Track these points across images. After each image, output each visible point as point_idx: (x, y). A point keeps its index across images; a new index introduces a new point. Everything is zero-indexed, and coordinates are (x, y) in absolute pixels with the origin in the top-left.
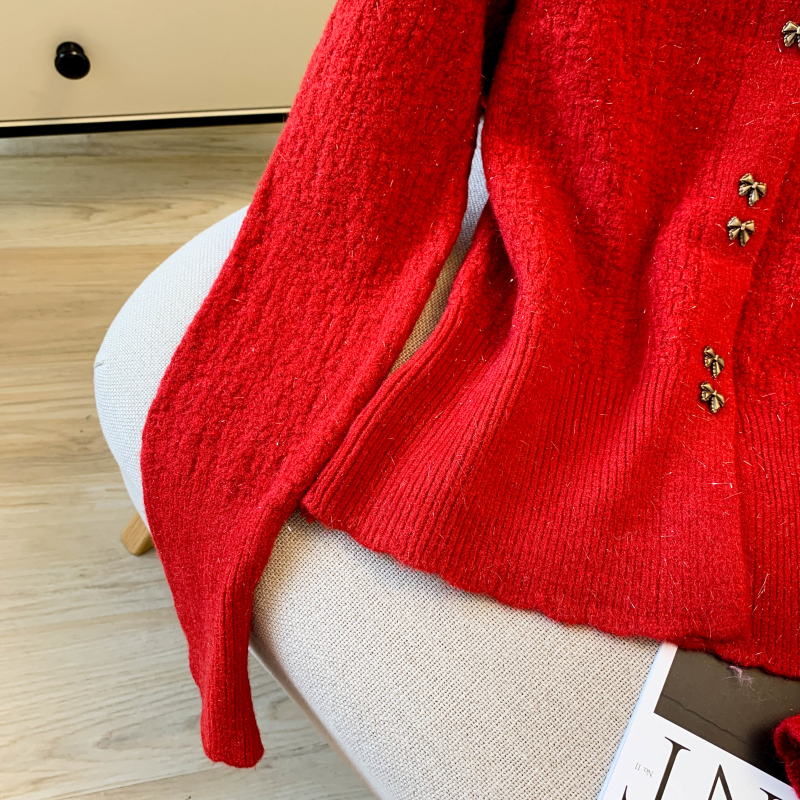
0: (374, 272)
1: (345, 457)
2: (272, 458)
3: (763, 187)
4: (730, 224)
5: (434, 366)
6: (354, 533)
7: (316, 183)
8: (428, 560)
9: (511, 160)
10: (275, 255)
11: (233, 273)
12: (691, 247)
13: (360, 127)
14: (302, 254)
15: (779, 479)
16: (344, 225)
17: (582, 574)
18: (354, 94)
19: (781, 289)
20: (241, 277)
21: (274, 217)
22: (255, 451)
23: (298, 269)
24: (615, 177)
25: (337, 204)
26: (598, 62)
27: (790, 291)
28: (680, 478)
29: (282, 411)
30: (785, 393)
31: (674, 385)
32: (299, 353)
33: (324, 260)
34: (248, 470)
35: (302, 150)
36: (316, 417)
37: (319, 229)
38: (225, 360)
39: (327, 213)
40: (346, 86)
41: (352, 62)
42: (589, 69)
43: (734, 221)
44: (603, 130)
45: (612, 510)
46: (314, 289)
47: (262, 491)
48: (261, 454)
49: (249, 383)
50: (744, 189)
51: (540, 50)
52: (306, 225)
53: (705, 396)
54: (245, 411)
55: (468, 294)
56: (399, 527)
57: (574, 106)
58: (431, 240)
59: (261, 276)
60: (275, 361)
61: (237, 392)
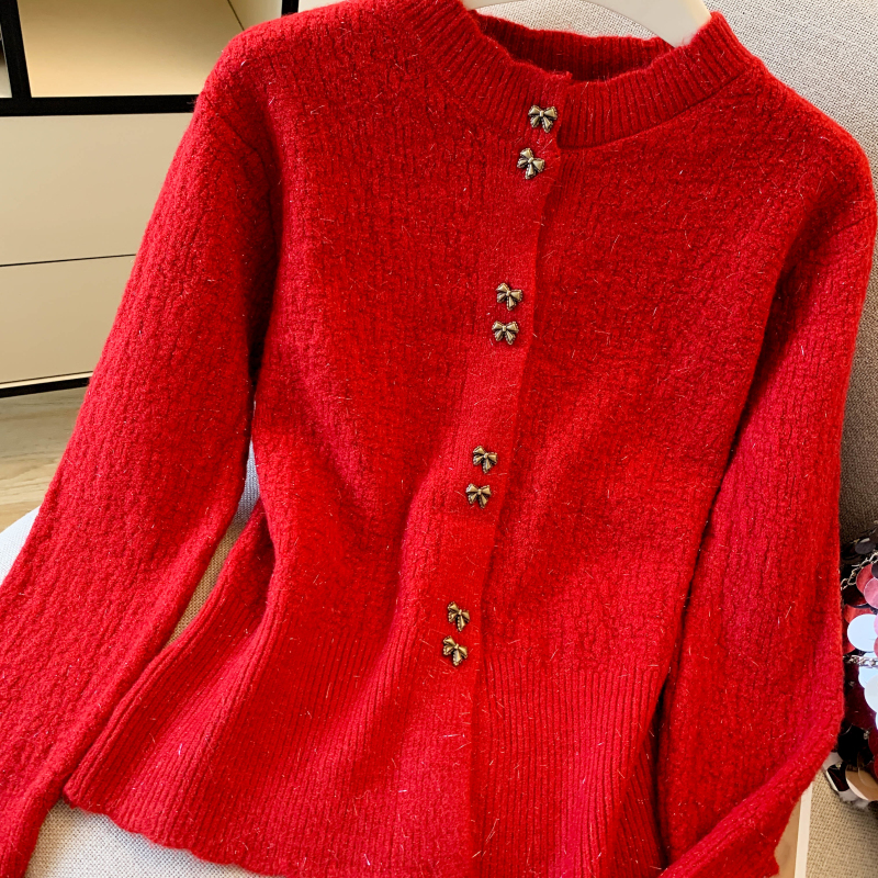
0: (151, 557)
1: (105, 743)
2: (41, 747)
3: (494, 456)
4: (468, 490)
5: (197, 644)
6: (112, 816)
7: (96, 483)
8: (176, 838)
9: (275, 448)
10: (62, 548)
11: (22, 567)
12: (434, 514)
13: (132, 433)
14: (86, 546)
15: (516, 724)
16: (122, 518)
17: (322, 836)
18: (126, 406)
19: (522, 542)
20: (29, 573)
21: (62, 514)
22: (26, 741)
23: (82, 560)
24: (364, 458)
25: (115, 499)
26: (335, 366)
27: (530, 544)
28: (418, 733)
29: (55, 698)
30: (530, 639)
31: (414, 644)
32: (76, 640)
33: (105, 550)
34: (18, 761)
35: (85, 454)
36: (85, 703)
37: (100, 523)
38: (6, 654)
39: (107, 508)
40: (118, 400)
41: (122, 379)
42: (329, 372)
43: (471, 488)
44: (348, 421)
45: (353, 770)
46: (96, 578)
47: (29, 781)
48: (31, 744)
49: (27, 674)
50: (477, 459)
51: (289, 357)
52: (89, 520)
53: (447, 650)
54: (21, 702)
55: (234, 572)
56: (151, 807)
57: (322, 402)
58: (206, 524)
59: (48, 569)
60: (54, 649)
61: (15, 684)
